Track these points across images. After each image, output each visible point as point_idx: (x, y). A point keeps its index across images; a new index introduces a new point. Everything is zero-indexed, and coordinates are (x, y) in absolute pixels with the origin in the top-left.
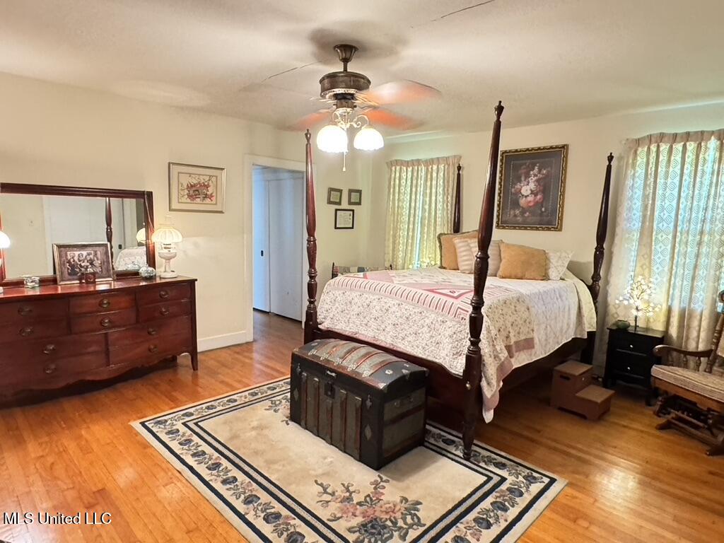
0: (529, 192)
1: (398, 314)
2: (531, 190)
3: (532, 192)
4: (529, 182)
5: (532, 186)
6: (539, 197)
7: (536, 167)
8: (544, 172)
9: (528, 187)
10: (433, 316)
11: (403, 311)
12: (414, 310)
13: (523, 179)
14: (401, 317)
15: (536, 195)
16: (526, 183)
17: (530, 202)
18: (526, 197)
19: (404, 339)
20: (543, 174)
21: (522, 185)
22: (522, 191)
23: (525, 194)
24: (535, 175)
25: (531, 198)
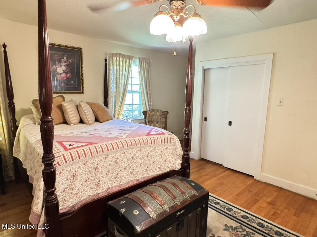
0: (62, 72)
1: (141, 157)
2: (63, 70)
3: (64, 72)
4: (61, 66)
5: (63, 68)
6: (68, 75)
7: (65, 57)
8: (70, 61)
9: (61, 69)
10: (161, 147)
11: (144, 153)
12: (150, 149)
13: (57, 63)
14: (143, 158)
15: (67, 74)
16: (59, 66)
17: (63, 77)
18: (61, 74)
19: (146, 170)
20: (69, 62)
21: (57, 66)
22: (57, 70)
23: (60, 72)
24: (65, 62)
25: (64, 75)
